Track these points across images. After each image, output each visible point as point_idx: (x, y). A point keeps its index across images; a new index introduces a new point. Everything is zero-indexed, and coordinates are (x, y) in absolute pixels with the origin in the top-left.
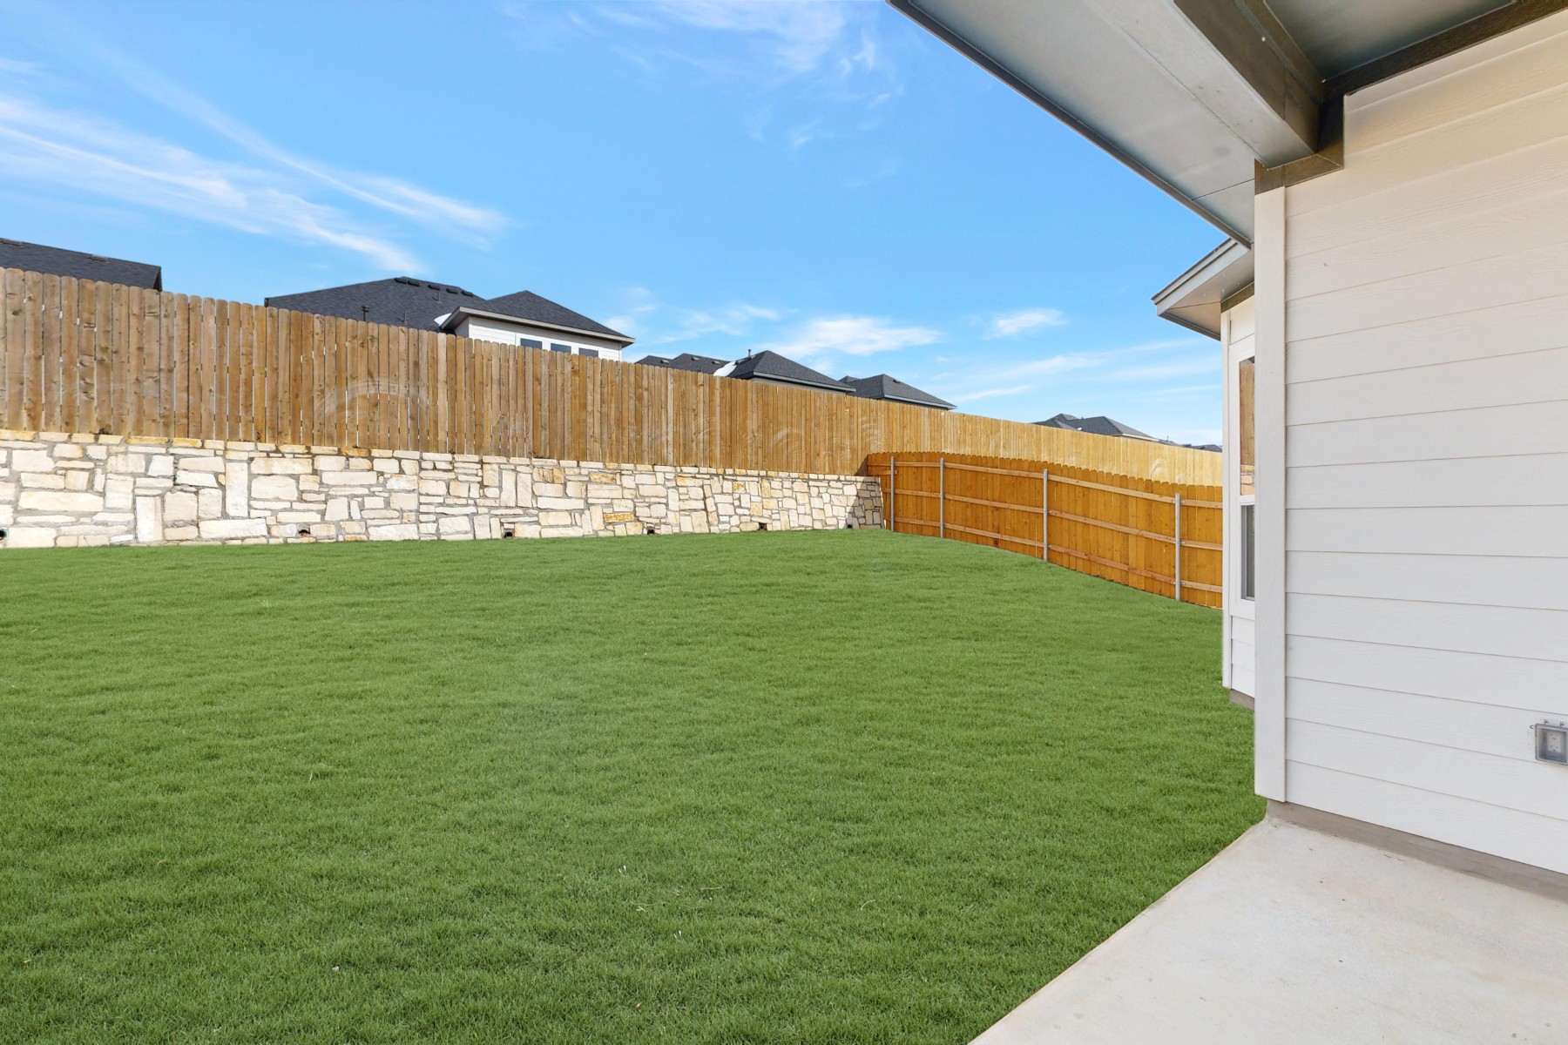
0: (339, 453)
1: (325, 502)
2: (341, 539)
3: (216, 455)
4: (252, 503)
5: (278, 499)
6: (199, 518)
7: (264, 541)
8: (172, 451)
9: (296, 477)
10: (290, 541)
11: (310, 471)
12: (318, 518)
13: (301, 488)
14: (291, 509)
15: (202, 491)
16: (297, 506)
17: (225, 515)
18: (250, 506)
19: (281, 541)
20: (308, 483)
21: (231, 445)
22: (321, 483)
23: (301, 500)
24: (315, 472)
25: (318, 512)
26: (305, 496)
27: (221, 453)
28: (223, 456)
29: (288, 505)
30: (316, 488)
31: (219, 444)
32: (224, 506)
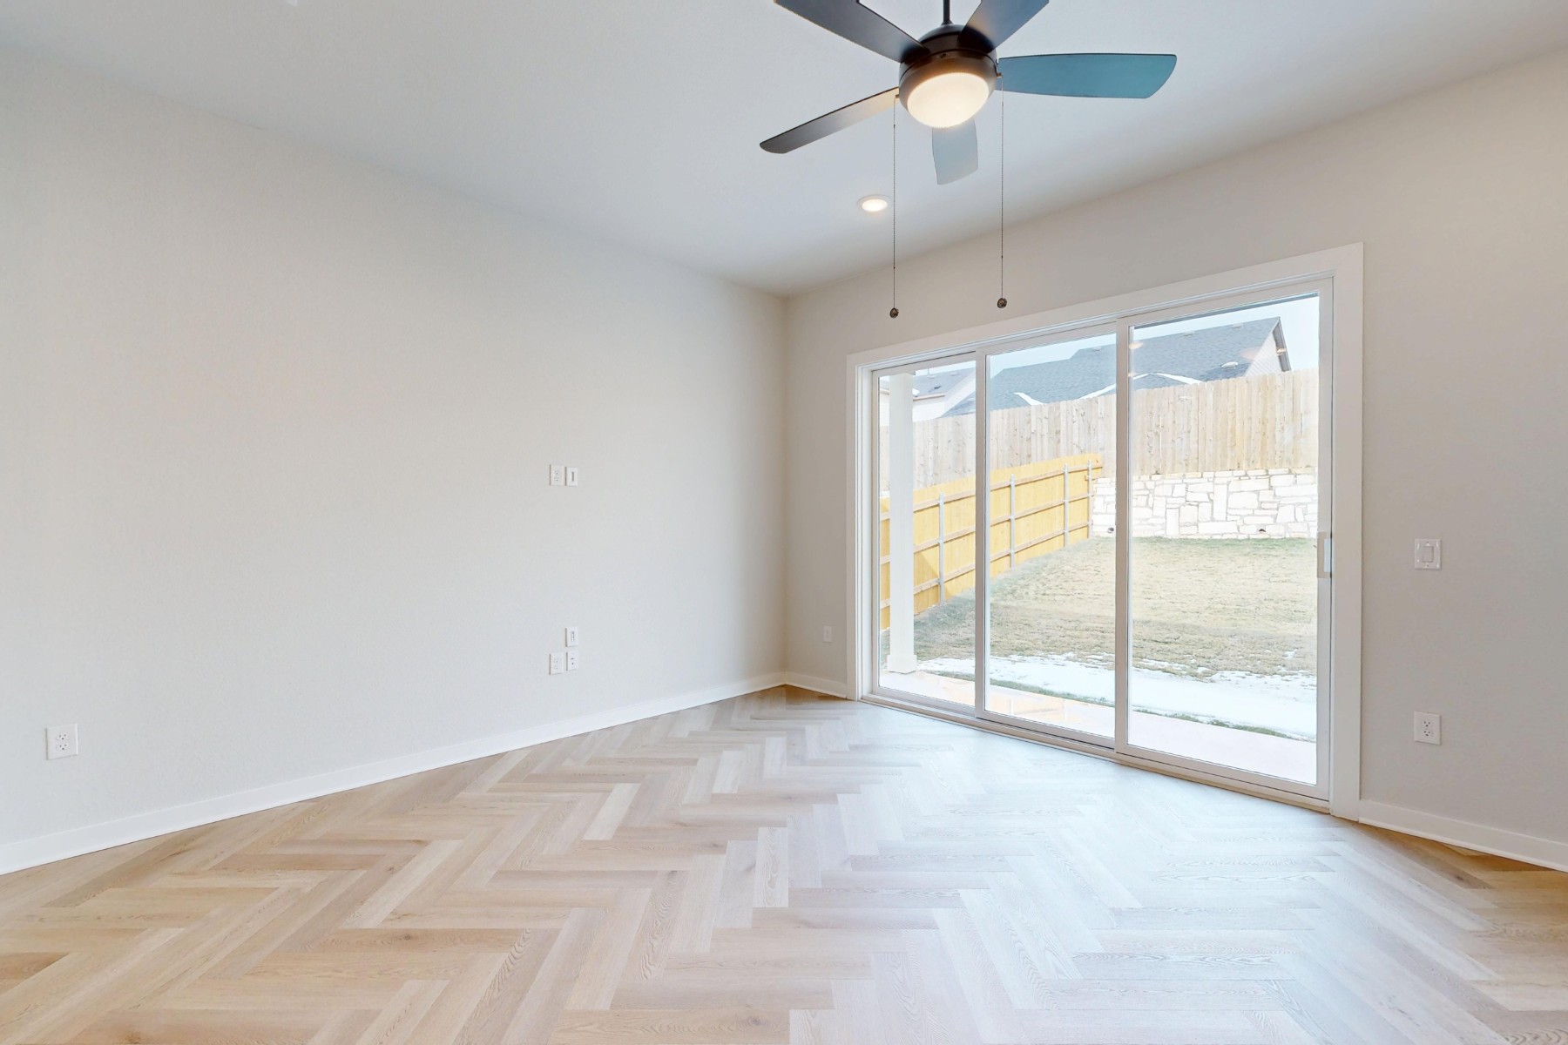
0: (1290, 472)
1: (1277, 509)
2: (1288, 536)
3: (1209, 481)
4: (1228, 511)
5: (1245, 508)
6: (1198, 521)
7: (1234, 537)
8: (1185, 481)
9: (1257, 492)
10: (1251, 537)
11: (1267, 487)
12: (1271, 520)
13: (1260, 500)
14: (1253, 515)
15: (1200, 505)
16: (1257, 512)
17: (1213, 520)
18: (1227, 513)
19: (1246, 537)
20: (1266, 496)
21: (1218, 474)
22: (1275, 495)
23: (1260, 508)
24: (1271, 488)
25: (1271, 516)
26: (1263, 506)
27: (1211, 480)
28: (1213, 482)
29: (1251, 512)
30: (1271, 499)
31: (1211, 474)
32: (1212, 514)
